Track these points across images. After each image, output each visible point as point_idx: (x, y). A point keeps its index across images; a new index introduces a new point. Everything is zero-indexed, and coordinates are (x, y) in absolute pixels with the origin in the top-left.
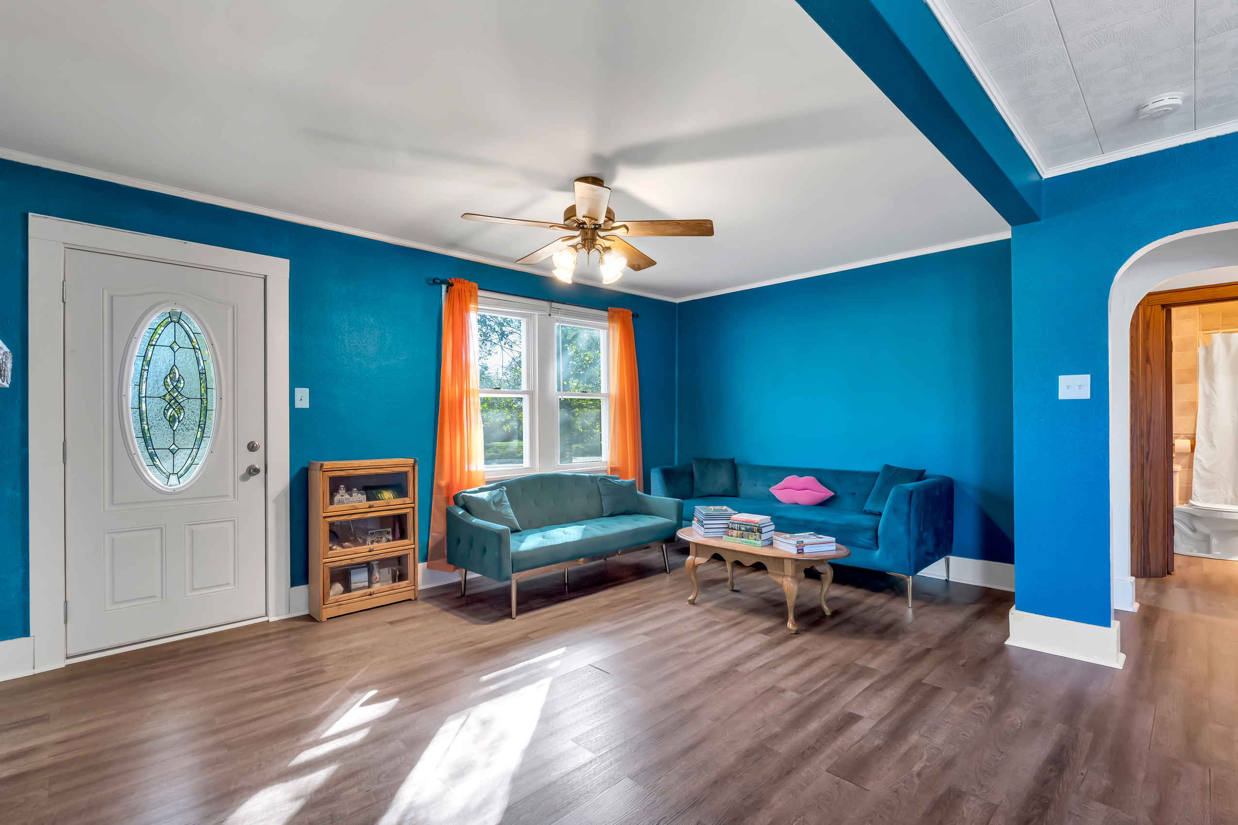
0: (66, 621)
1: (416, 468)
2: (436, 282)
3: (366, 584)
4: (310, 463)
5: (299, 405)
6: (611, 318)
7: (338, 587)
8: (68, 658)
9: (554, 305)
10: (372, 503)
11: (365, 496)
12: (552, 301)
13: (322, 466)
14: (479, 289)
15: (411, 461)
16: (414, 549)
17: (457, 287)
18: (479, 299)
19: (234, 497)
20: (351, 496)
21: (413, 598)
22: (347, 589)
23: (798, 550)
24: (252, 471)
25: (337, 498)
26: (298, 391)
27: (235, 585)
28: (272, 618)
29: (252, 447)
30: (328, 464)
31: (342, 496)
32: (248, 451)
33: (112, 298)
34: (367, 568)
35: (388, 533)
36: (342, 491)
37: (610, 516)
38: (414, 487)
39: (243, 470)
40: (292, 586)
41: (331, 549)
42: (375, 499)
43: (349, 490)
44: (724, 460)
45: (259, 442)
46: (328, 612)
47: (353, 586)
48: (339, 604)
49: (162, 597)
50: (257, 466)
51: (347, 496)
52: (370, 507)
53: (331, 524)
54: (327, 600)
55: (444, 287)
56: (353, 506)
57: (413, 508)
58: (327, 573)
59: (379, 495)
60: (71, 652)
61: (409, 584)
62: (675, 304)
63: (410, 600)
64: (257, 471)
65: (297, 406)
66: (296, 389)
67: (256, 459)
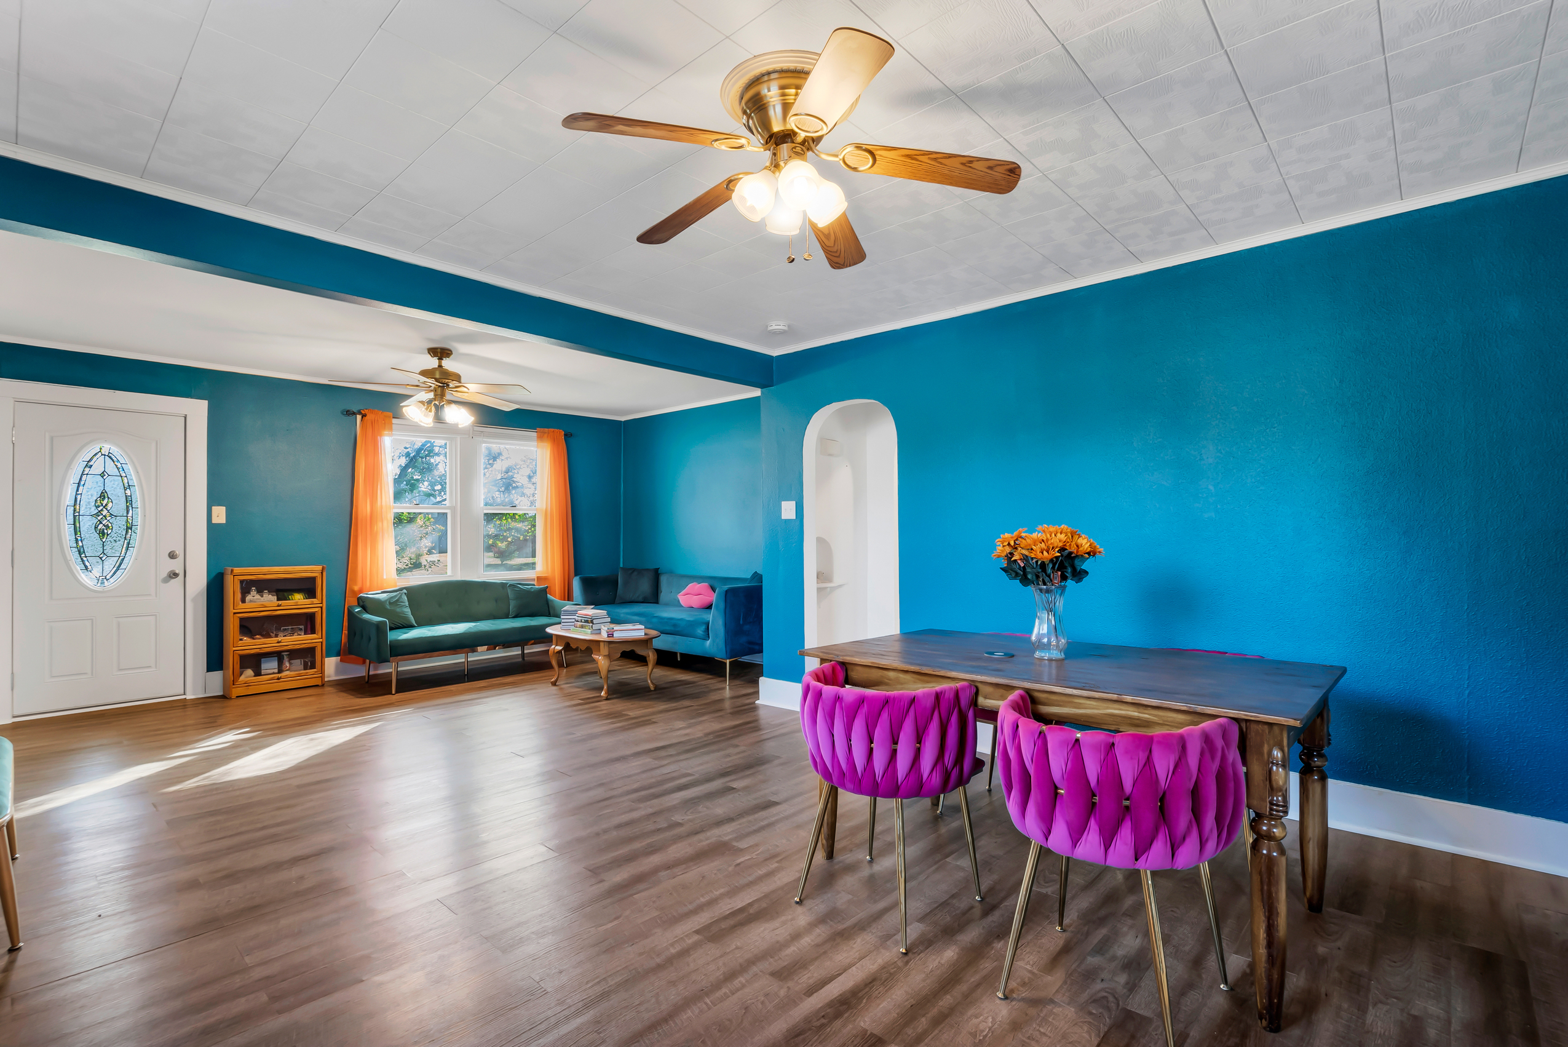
0: (12, 689)
1: (324, 574)
2: (350, 413)
3: (276, 671)
4: (225, 569)
5: (215, 520)
6: (540, 438)
7: (249, 672)
8: (14, 717)
10: (280, 602)
11: (276, 597)
13: (232, 571)
14: (393, 418)
15: (320, 568)
16: (322, 642)
17: (369, 417)
18: (394, 426)
19: (156, 596)
20: (262, 596)
21: (320, 684)
22: (258, 673)
23: (608, 635)
24: (174, 575)
25: (249, 598)
27: (156, 667)
28: (189, 696)
29: (172, 556)
30: (237, 570)
31: (253, 596)
32: (168, 558)
33: (52, 438)
34: (276, 658)
35: (301, 629)
36: (254, 592)
37: (514, 617)
38: (323, 589)
39: (165, 574)
40: (208, 671)
41: (241, 640)
42: (285, 599)
43: (260, 591)
44: (647, 570)
45: (179, 552)
46: (236, 692)
47: (263, 672)
48: (247, 684)
49: (92, 674)
50: (177, 572)
51: (258, 596)
52: (278, 606)
53: (241, 619)
54: (237, 681)
55: (359, 417)
56: (262, 605)
57: (321, 607)
58: (237, 659)
59: (290, 597)
60: (16, 713)
61: (316, 672)
62: (619, 422)
63: (317, 686)
64: (176, 575)
65: (214, 521)
66: (214, 508)
67: (176, 565)
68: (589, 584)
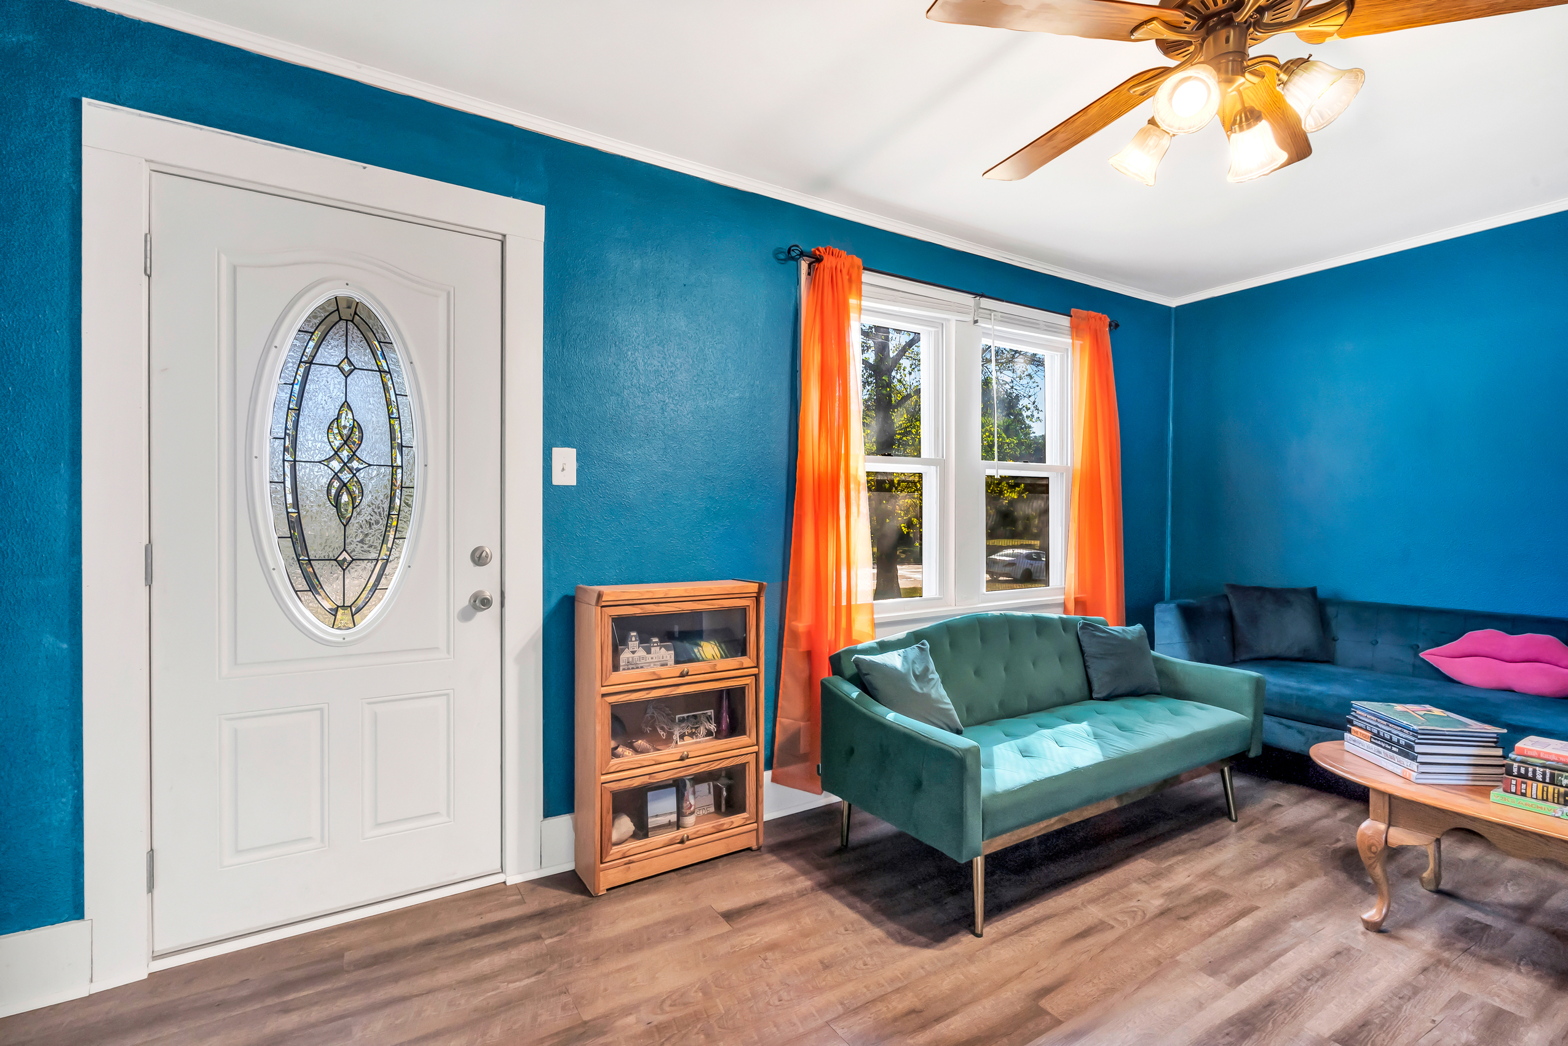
0: (151, 888)
1: (763, 600)
2: (790, 256)
3: (673, 818)
4: (577, 589)
5: (558, 479)
6: (1075, 330)
7: (625, 825)
8: (155, 958)
9: (986, 303)
10: (685, 667)
11: (673, 652)
12: (982, 296)
13: (600, 596)
14: (865, 269)
15: (753, 587)
16: (757, 753)
17: (828, 262)
18: (864, 287)
19: (448, 652)
20: (649, 652)
21: (755, 847)
22: (642, 830)
24: (481, 602)
25: (625, 656)
26: (557, 452)
27: (448, 815)
28: (513, 878)
29: (479, 558)
30: (611, 592)
31: (633, 652)
32: (471, 564)
33: (234, 270)
34: (674, 789)
35: (709, 718)
36: (633, 643)
37: (1106, 699)
38: (759, 637)
39: (464, 601)
40: (546, 815)
41: (615, 755)
42: (692, 660)
43: (644, 640)
44: (1295, 591)
45: (492, 548)
46: (609, 877)
47: (652, 822)
48: (626, 860)
49: (322, 840)
50: (487, 595)
51: (641, 652)
52: (682, 675)
53: (614, 707)
54: (608, 854)
55: (804, 265)
56: (654, 673)
57: (756, 676)
58: (608, 799)
59: (696, 650)
60: (160, 947)
61: (747, 819)
62: (1170, 308)
63: (749, 849)
64: (486, 603)
65: (555, 482)
66: (555, 450)
67: (485, 581)
68: (1191, 618)
